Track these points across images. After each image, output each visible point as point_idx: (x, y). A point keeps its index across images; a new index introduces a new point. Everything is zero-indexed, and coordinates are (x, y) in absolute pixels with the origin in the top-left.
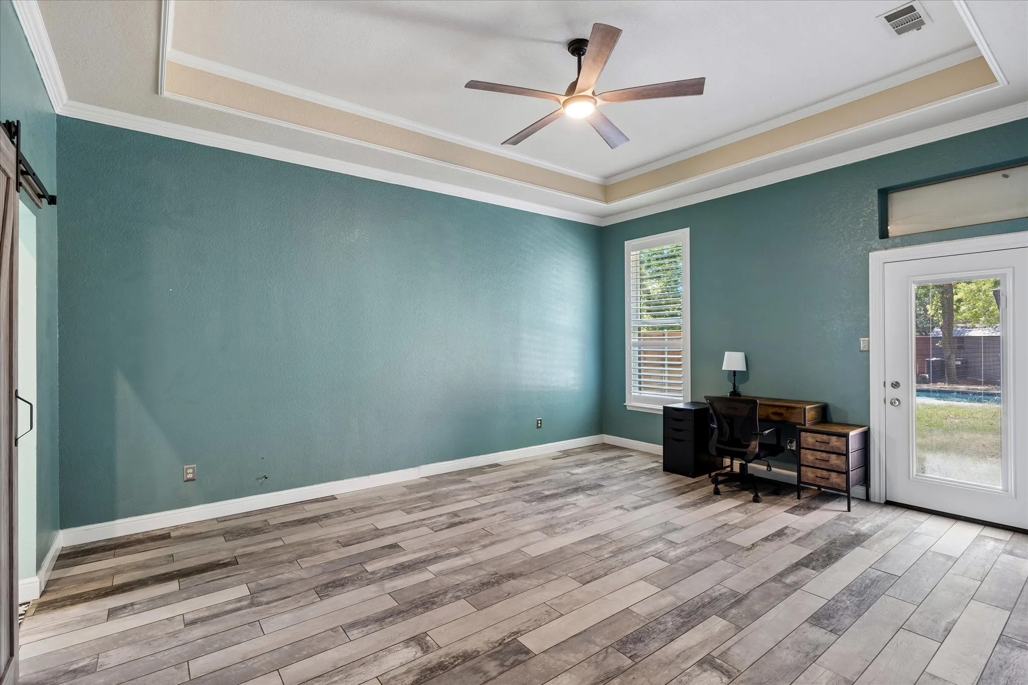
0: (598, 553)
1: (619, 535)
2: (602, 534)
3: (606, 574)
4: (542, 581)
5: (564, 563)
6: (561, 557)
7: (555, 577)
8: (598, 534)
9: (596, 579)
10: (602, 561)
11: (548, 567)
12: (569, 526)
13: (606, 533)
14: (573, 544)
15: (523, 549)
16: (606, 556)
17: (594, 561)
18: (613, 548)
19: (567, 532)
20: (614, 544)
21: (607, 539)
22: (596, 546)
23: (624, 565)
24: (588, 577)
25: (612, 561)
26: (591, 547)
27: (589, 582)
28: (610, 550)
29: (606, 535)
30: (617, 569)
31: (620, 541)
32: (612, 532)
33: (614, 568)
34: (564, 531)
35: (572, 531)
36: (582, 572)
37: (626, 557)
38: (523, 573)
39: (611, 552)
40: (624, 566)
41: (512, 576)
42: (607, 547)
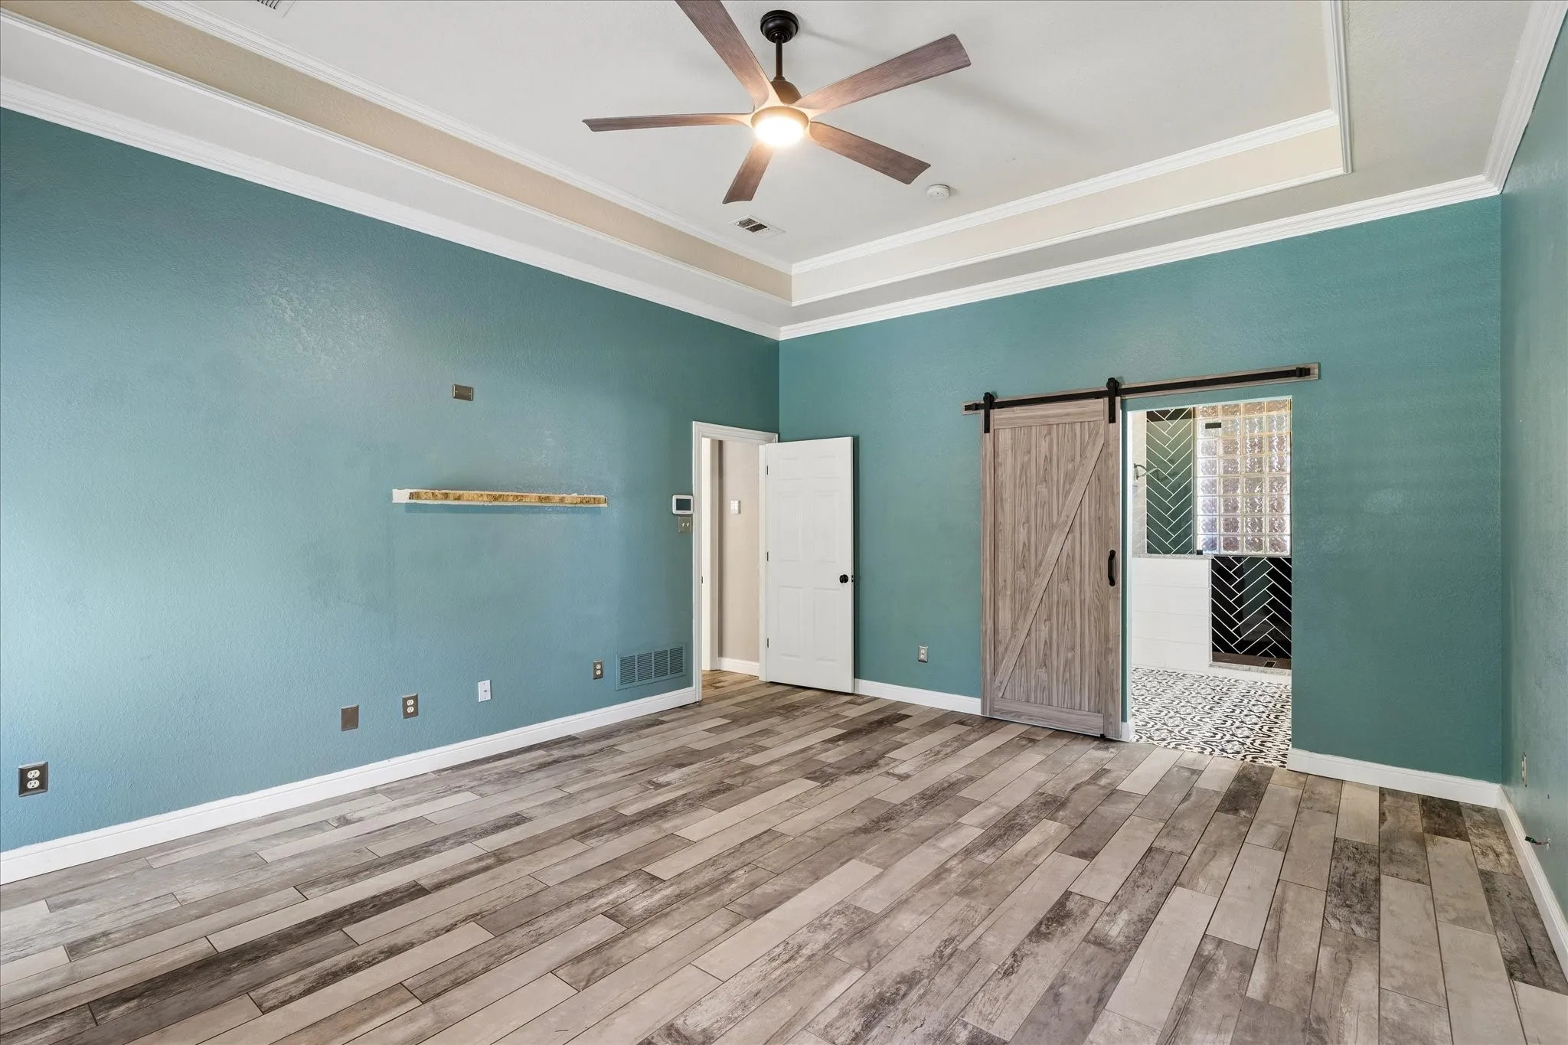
0: (755, 876)
1: (714, 925)
2: (748, 922)
3: (742, 844)
4: (823, 828)
5: (804, 853)
6: (810, 862)
7: (808, 834)
8: (755, 918)
9: (756, 837)
10: (747, 862)
11: (825, 847)
12: (822, 937)
13: (741, 926)
14: (800, 890)
15: (878, 871)
16: (741, 872)
17: (760, 862)
18: (729, 889)
19: (820, 918)
20: (726, 900)
21: (738, 909)
22: (758, 891)
23: (714, 861)
24: (765, 838)
25: (731, 864)
26: (768, 888)
27: (764, 832)
28: (734, 886)
29: (739, 919)
30: (726, 853)
31: (712, 909)
32: (727, 930)
33: (730, 854)
34: (826, 920)
35: (810, 924)
36: (776, 844)
37: (709, 874)
38: (852, 835)
39: (732, 880)
40: (715, 858)
41: (865, 830)
42: (738, 891)
